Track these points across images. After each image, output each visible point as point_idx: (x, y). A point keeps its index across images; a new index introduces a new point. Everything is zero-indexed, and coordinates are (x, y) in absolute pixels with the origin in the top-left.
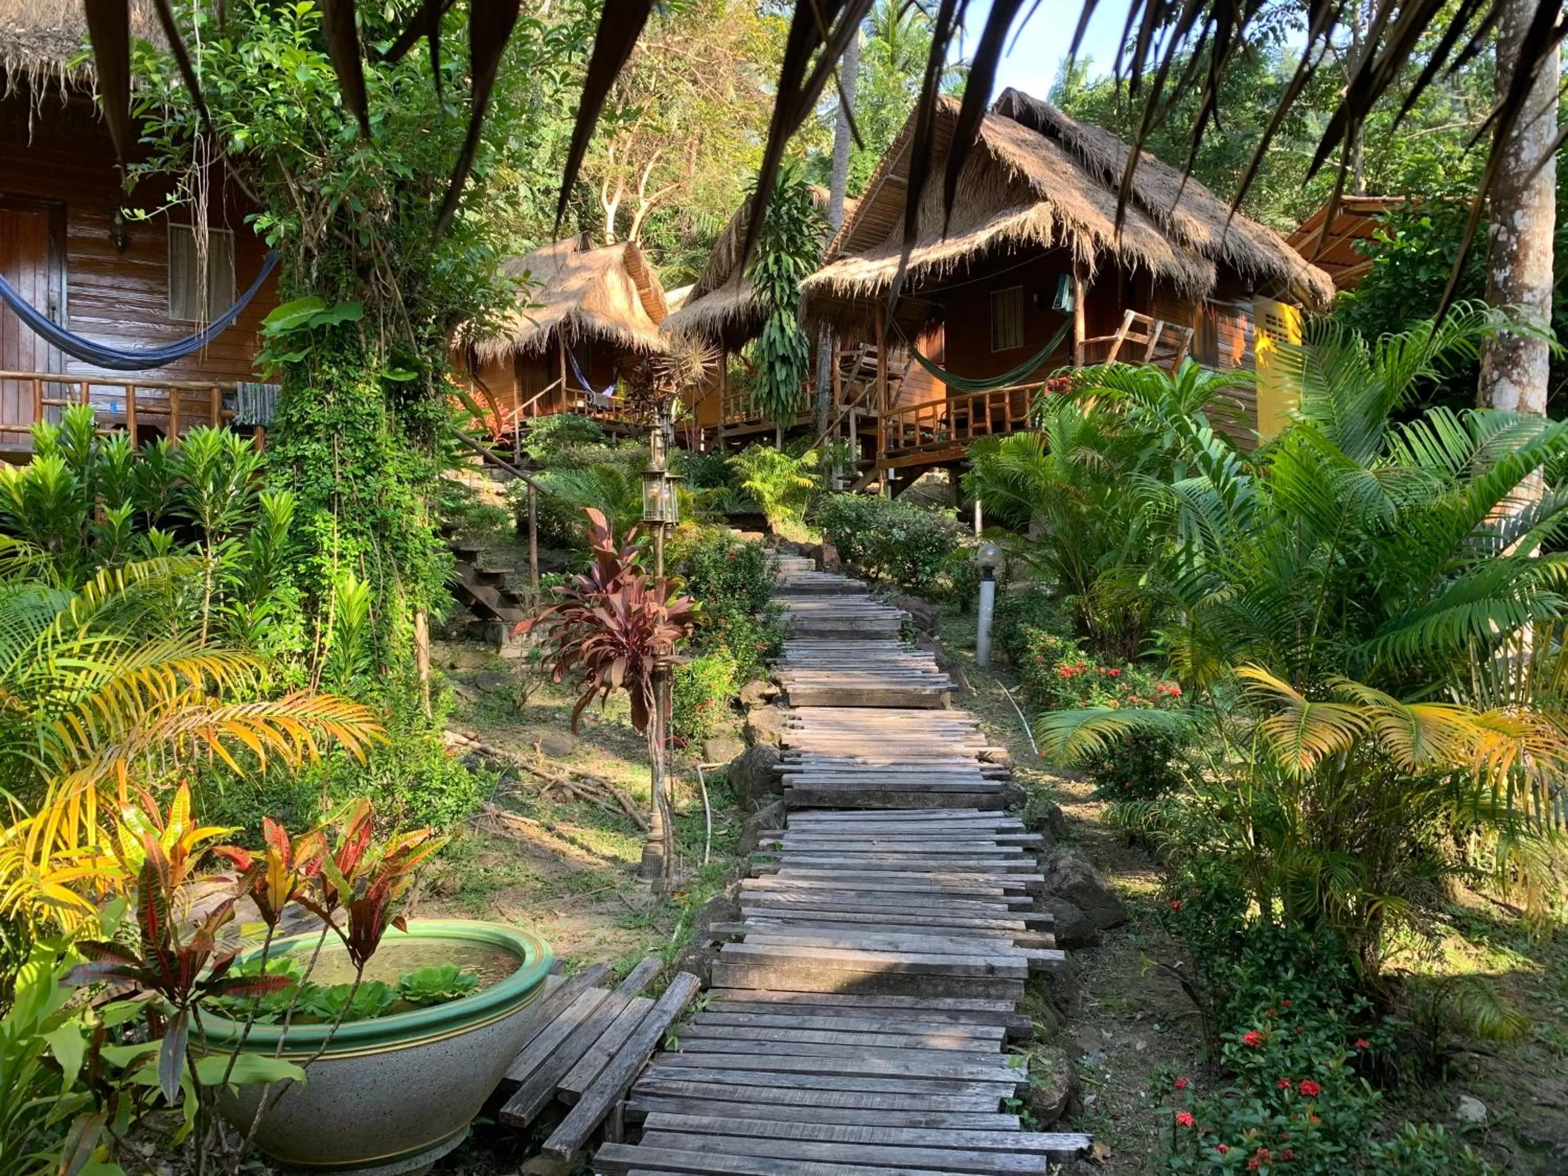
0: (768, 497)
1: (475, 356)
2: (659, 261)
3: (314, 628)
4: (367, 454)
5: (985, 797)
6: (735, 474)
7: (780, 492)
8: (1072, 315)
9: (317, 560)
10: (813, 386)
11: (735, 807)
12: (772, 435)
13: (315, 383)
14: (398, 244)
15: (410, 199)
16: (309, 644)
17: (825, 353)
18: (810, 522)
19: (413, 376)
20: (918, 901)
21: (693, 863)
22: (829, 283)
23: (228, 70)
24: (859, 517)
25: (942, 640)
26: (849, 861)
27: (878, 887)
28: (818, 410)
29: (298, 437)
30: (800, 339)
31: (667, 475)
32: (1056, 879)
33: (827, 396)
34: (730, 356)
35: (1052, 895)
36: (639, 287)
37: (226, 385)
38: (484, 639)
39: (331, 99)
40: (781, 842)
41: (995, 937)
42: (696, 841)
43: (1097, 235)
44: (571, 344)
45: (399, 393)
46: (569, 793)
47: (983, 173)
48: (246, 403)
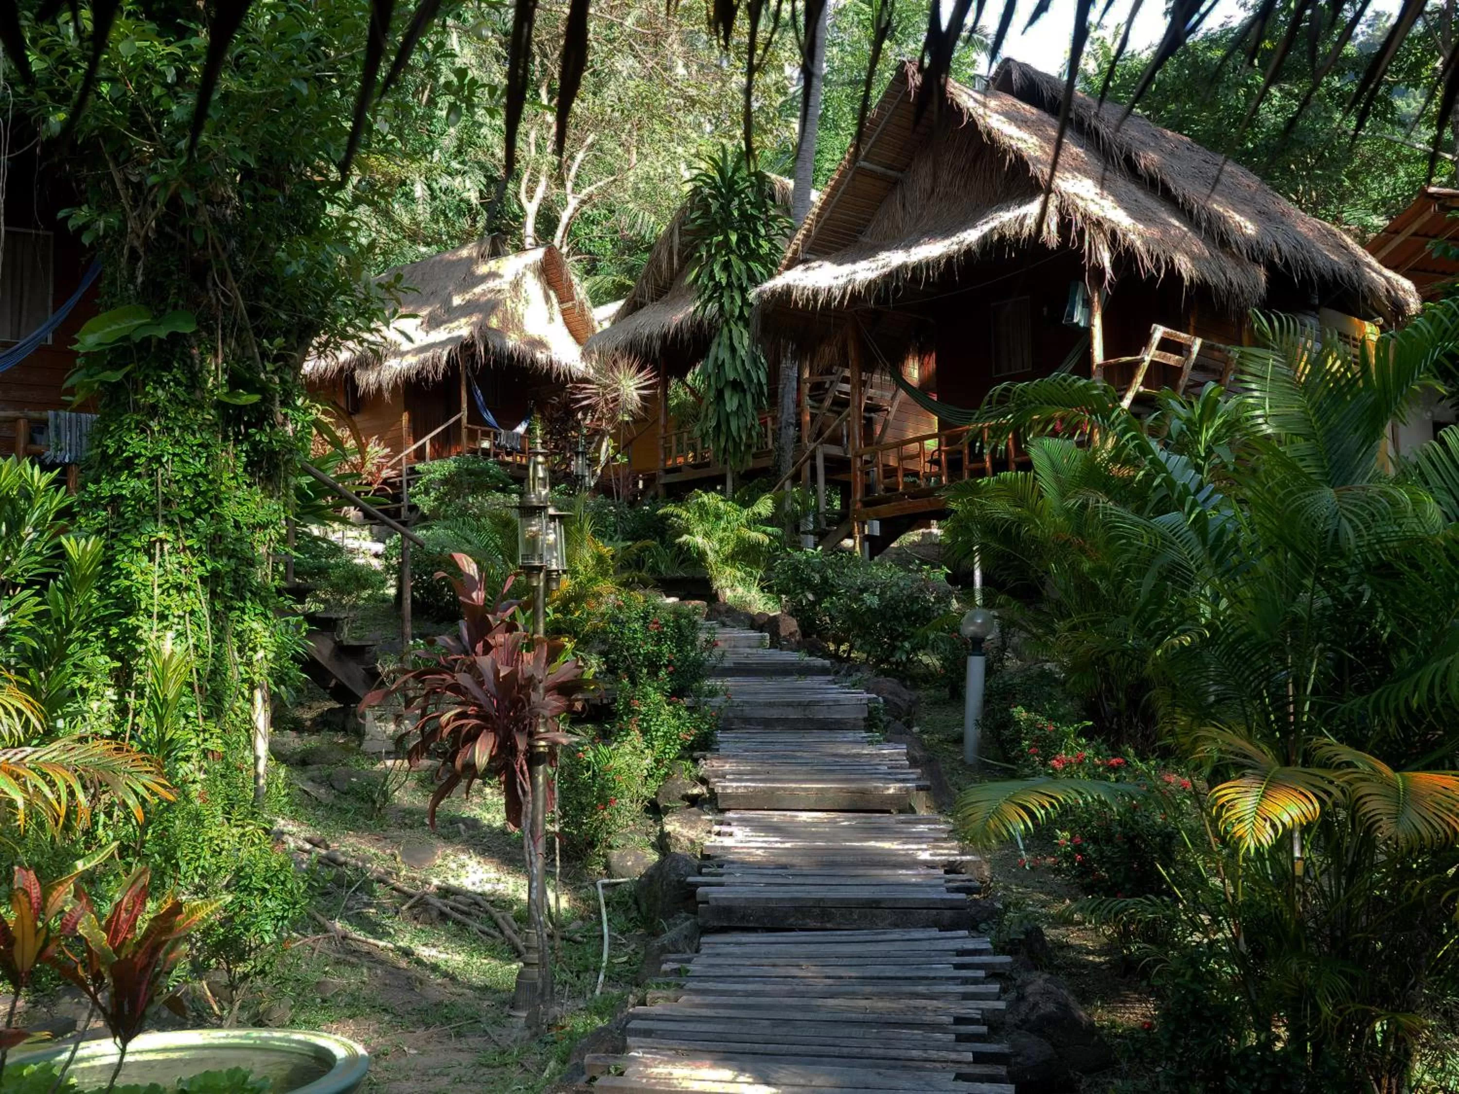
0: (711, 557)
1: (355, 388)
2: (591, 270)
3: (126, 706)
4: (197, 493)
5: (948, 913)
6: (671, 526)
7: (728, 549)
8: (1087, 332)
9: (132, 621)
10: (774, 419)
11: (641, 931)
12: (722, 480)
13: (137, 408)
14: (242, 243)
15: (256, 190)
16: (120, 725)
17: (788, 377)
18: (766, 588)
19: (255, 398)
20: (846, 1031)
21: (582, 994)
22: (788, 291)
23: (42, 42)
24: (825, 580)
25: (922, 732)
26: (769, 988)
27: (798, 1016)
28: (781, 449)
29: (115, 473)
30: (755, 360)
31: (551, 511)
32: (1024, 1008)
33: (792, 431)
34: (673, 382)
35: (1018, 1027)
36: (561, 301)
37: (35, 414)
38: (344, 729)
39: (163, 75)
40: (690, 967)
41: (935, 1070)
42: (587, 969)
43: (1114, 233)
44: (473, 370)
45: (238, 421)
46: (434, 914)
47: (975, 161)
48: (58, 434)
